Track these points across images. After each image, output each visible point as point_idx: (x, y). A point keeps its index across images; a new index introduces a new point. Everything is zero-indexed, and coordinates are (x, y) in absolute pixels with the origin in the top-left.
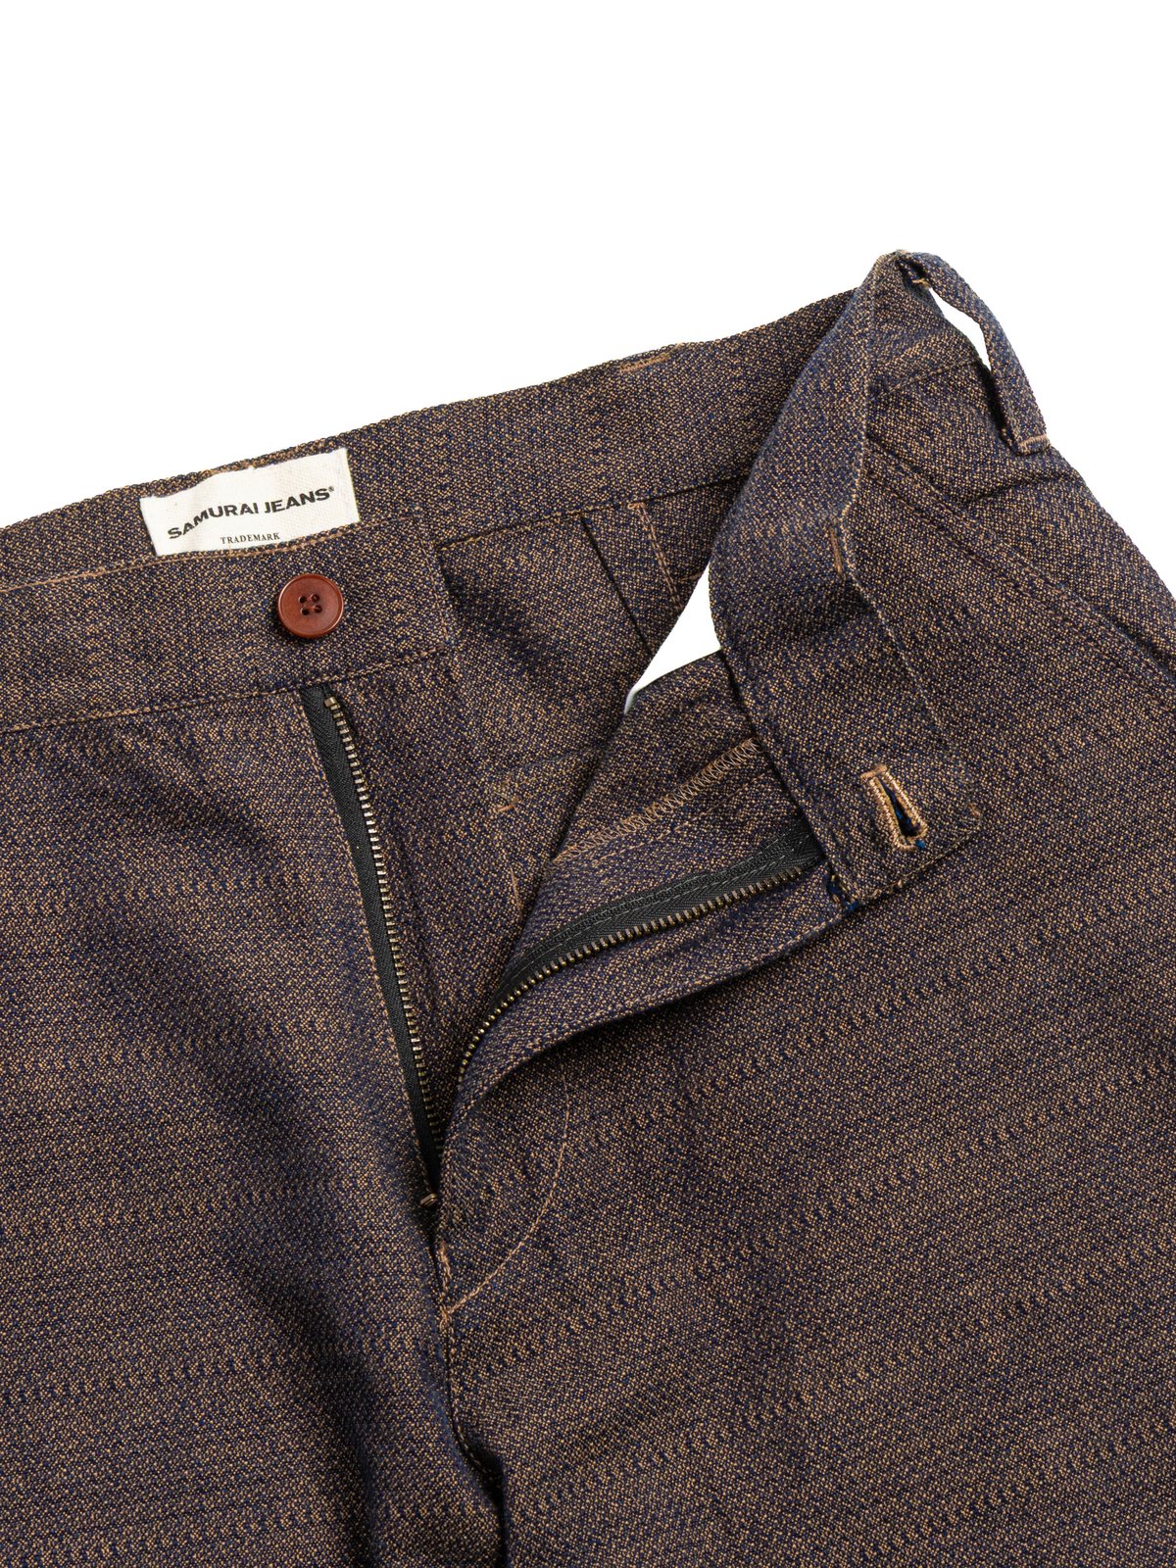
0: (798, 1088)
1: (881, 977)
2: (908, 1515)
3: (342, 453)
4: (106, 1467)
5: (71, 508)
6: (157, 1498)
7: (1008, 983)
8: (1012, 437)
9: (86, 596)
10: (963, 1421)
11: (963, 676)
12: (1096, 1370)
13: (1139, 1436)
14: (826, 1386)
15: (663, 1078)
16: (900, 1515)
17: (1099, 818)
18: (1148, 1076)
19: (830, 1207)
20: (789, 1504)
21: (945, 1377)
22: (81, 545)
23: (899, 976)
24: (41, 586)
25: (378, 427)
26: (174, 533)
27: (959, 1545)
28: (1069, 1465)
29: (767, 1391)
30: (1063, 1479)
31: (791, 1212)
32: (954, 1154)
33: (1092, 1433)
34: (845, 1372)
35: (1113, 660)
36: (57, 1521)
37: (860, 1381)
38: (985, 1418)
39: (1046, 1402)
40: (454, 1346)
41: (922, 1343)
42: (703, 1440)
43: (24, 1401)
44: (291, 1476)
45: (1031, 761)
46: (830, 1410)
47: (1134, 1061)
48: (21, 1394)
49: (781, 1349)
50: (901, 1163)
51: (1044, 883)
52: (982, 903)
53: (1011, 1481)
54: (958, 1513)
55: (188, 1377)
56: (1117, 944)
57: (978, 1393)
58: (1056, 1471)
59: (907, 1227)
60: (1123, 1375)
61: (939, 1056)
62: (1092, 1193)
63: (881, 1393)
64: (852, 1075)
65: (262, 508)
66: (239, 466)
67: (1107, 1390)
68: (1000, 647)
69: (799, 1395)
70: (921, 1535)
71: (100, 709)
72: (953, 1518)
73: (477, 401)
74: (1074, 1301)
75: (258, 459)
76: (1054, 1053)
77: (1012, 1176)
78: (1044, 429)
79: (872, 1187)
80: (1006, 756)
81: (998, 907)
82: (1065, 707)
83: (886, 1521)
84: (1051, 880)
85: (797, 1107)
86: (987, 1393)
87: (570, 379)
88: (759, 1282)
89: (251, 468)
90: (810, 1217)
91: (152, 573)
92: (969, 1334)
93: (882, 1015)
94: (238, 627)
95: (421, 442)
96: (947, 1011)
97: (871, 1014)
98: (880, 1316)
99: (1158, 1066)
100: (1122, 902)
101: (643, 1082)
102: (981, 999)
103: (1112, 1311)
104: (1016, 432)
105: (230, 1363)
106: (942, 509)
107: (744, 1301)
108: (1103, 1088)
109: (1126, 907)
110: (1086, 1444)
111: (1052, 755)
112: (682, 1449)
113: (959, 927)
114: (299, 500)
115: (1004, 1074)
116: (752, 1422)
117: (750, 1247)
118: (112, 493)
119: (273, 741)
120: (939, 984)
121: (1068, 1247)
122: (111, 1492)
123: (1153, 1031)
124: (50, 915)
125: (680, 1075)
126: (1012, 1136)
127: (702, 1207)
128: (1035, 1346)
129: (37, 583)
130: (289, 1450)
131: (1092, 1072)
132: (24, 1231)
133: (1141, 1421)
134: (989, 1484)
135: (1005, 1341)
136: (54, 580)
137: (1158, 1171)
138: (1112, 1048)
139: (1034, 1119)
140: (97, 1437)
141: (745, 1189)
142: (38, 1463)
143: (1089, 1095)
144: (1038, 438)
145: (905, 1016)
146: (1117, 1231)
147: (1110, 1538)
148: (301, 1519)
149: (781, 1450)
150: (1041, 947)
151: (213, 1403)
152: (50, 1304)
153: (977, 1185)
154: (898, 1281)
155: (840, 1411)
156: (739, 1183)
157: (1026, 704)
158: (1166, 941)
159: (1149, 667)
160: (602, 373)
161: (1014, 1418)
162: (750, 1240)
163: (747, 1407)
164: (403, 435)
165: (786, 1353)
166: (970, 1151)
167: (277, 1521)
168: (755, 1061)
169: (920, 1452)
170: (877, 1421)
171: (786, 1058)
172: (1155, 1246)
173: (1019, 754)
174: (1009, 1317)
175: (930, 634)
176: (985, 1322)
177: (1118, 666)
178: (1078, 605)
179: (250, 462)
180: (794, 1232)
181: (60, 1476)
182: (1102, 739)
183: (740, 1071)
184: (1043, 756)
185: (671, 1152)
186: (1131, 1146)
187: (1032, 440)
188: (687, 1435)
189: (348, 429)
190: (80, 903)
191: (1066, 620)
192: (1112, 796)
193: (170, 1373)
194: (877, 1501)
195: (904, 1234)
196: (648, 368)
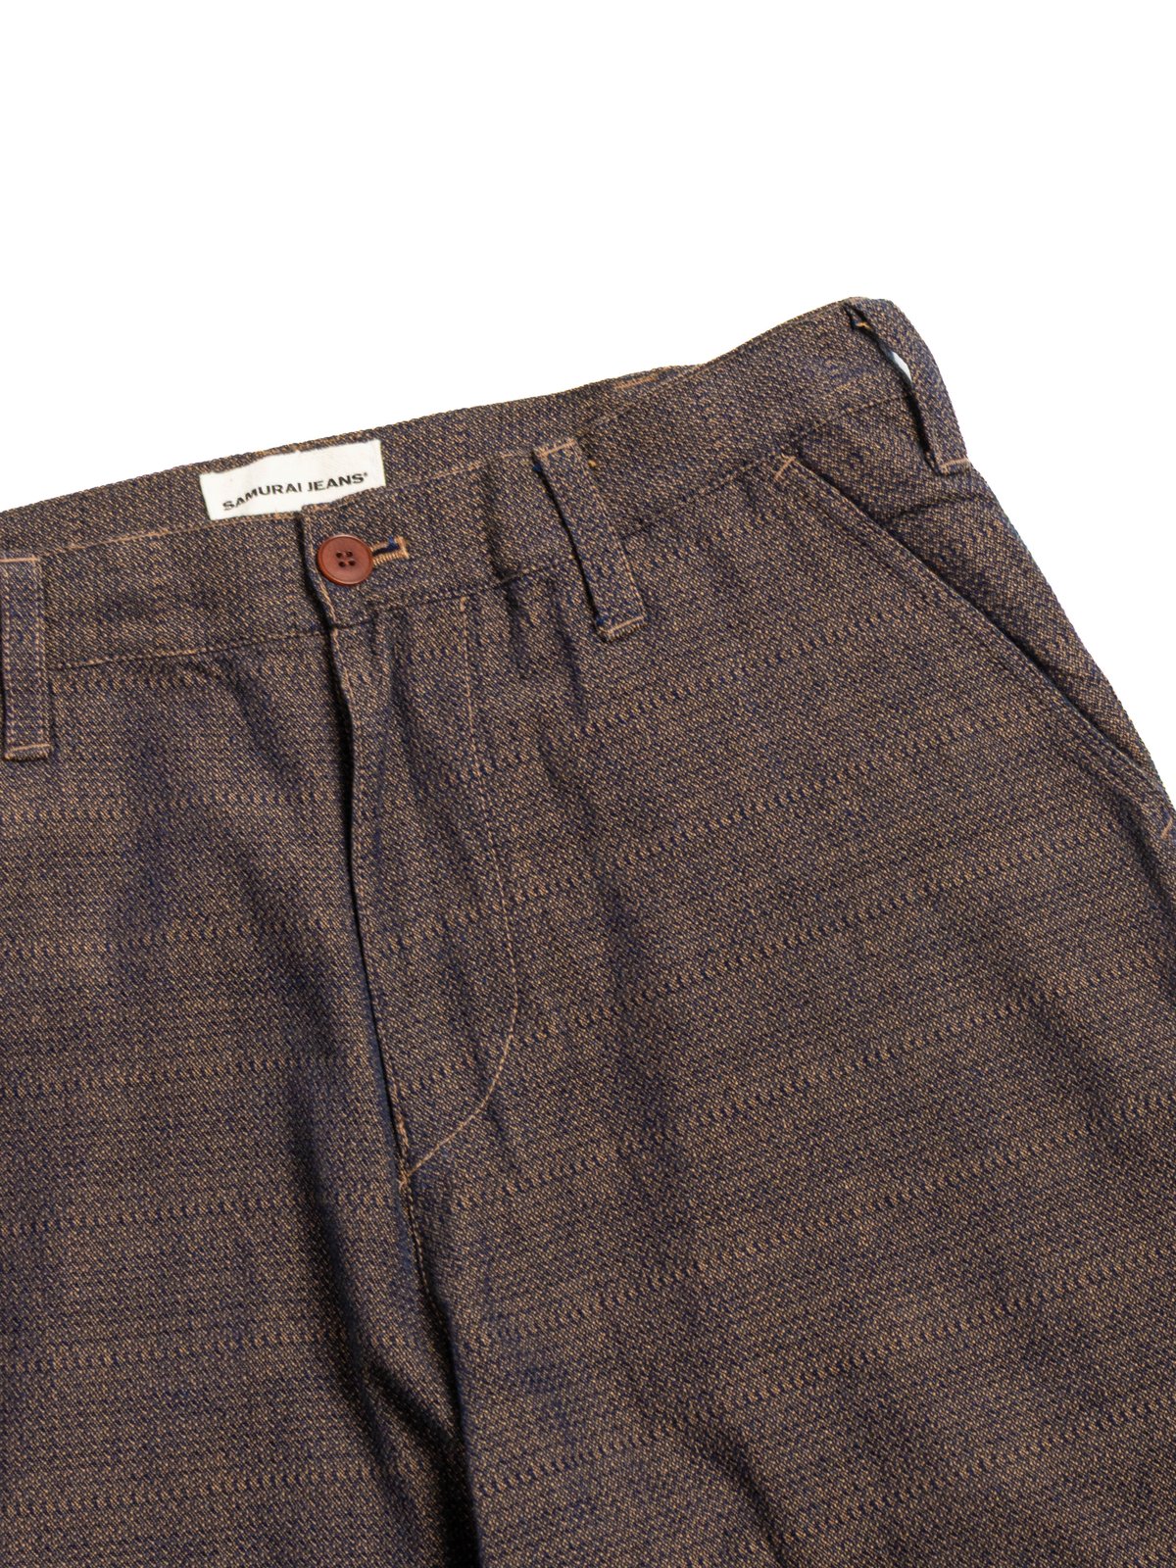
0: (714, 1003)
1: (790, 915)
2: (784, 1368)
3: (376, 444)
4: (112, 1289)
5: (141, 479)
6: (153, 1317)
7: (897, 927)
8: (934, 460)
9: (151, 553)
10: (834, 1294)
11: (875, 669)
12: (948, 1258)
13: (981, 1316)
14: (719, 1257)
15: (604, 987)
16: (776, 1368)
17: (982, 793)
18: (1011, 1012)
19: (733, 1107)
20: (682, 1355)
21: (821, 1256)
22: (148, 512)
23: (806, 916)
24: (113, 543)
25: (408, 424)
26: (228, 505)
27: (826, 1396)
28: (922, 1335)
29: (670, 1258)
30: (916, 1346)
31: (700, 1107)
32: (842, 1068)
33: (942, 1311)
34: (736, 1247)
35: (1001, 663)
36: (68, 1332)
37: (748, 1255)
38: (853, 1292)
39: (905, 1282)
40: (412, 1204)
41: (804, 1226)
42: (614, 1299)
43: (47, 1230)
44: (266, 1303)
45: (927, 742)
46: (722, 1278)
47: (999, 999)
48: (45, 1224)
49: (683, 1223)
50: (796, 1073)
51: (932, 844)
52: (879, 857)
53: (873, 1345)
54: (826, 1370)
55: (185, 1215)
56: (991, 899)
57: (848, 1271)
58: (911, 1339)
59: (797, 1128)
60: (970, 1265)
61: (835, 985)
62: (956, 1109)
63: (765, 1266)
64: (760, 997)
65: (305, 487)
66: (286, 449)
67: (957, 1276)
68: (907, 647)
69: (696, 1263)
70: (795, 1386)
71: (165, 649)
72: (822, 1374)
73: (494, 406)
74: (934, 1199)
75: (305, 444)
76: (933, 988)
77: (890, 1090)
78: (965, 453)
79: (770, 1094)
80: (906, 736)
81: (893, 862)
82: (958, 698)
83: (765, 1372)
84: (938, 842)
85: (712, 1019)
86: (856, 1271)
87: (574, 392)
88: (668, 1165)
89: (298, 452)
90: (717, 1114)
91: (207, 534)
92: (843, 1221)
93: (789, 947)
94: (282, 578)
95: (444, 439)
96: (844, 947)
97: (780, 946)
98: (769, 1201)
99: (1019, 1004)
100: (997, 864)
101: (587, 989)
102: (873, 939)
103: (966, 1211)
104: (938, 456)
105: (221, 1205)
106: (865, 528)
107: (655, 1179)
108: (972, 1020)
109: (1001, 869)
110: (937, 1319)
111: (945, 738)
112: (597, 1307)
113: (859, 877)
114: (337, 482)
115: (889, 1003)
116: (656, 1283)
117: (663, 1134)
118: (177, 469)
119: (307, 675)
120: (839, 924)
121: (932, 1153)
122: (115, 1310)
123: (1016, 975)
124: (108, 820)
125: (619, 986)
126: (892, 1055)
127: (629, 1097)
128: (898, 1234)
129: (110, 540)
130: (265, 1281)
131: (964, 1006)
132: (58, 1087)
133: (983, 1304)
134: (854, 1347)
135: (874, 1229)
136: (124, 538)
137: (1014, 1093)
138: (981, 987)
139: (912, 1042)
140: (106, 1263)
141: (663, 1084)
142: (55, 1282)
143: (960, 1025)
144: (958, 462)
145: (808, 949)
146: (974, 1142)
147: (953, 1400)
148: (272, 1339)
149: (677, 1308)
150: (927, 897)
151: (205, 1238)
152: (74, 1149)
153: (859, 1096)
154: (786, 1173)
155: (730, 1279)
156: (658, 1080)
157: (926, 694)
158: (1033, 900)
159: (1031, 671)
160: (599, 388)
161: (878, 1294)
162: (663, 1129)
163: (652, 1271)
164: (428, 432)
165: (688, 1227)
166: (856, 1067)
167: (251, 1340)
168: (679, 978)
169: (796, 1317)
170: (760, 1289)
171: (706, 977)
172: (1006, 1157)
173: (918, 735)
174: (878, 1209)
175: (849, 634)
176: (857, 1211)
177: (1005, 668)
178: (974, 616)
179: (297, 445)
180: (702, 1125)
181: (74, 1294)
182: (988, 728)
183: (666, 986)
184: (938, 738)
185: (607, 1049)
186: (992, 1070)
187: (953, 462)
188: (601, 1295)
189: (383, 424)
190: (135, 810)
191: (963, 627)
192: (994, 775)
193: (170, 1211)
194: (758, 1355)
195: (794, 1133)
196: (638, 387)
